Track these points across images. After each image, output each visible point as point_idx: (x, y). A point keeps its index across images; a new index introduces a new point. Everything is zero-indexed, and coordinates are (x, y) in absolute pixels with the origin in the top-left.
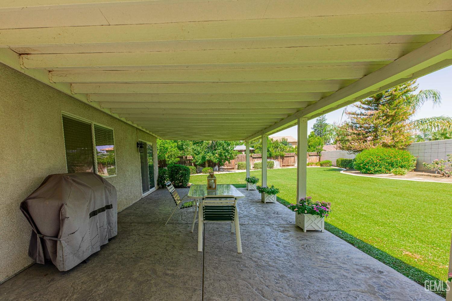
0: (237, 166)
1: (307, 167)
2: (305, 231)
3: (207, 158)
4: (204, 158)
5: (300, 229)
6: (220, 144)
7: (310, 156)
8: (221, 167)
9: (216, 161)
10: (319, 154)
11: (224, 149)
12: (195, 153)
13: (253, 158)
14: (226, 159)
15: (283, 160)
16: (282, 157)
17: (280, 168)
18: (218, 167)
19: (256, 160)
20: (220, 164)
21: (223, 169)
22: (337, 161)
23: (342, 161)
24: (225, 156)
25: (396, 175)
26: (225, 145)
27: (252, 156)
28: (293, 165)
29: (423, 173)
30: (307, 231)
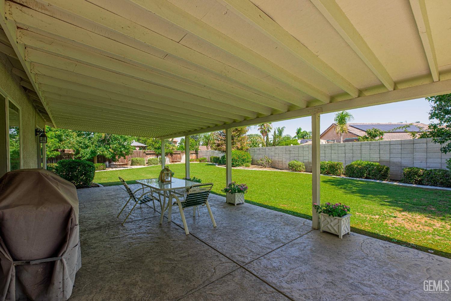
0: (130, 162)
1: (190, 162)
2: (236, 205)
3: (99, 152)
4: (93, 152)
5: (231, 204)
6: (116, 139)
7: (191, 154)
8: (112, 163)
9: (108, 156)
10: (196, 153)
11: (120, 144)
12: (82, 147)
13: (147, 154)
14: (121, 155)
15: (172, 157)
16: (171, 154)
17: (170, 164)
18: (109, 163)
19: (149, 156)
20: (113, 159)
21: (114, 165)
22: (211, 159)
23: (214, 158)
24: (121, 152)
25: (246, 167)
26: (121, 140)
27: (145, 153)
28: (179, 161)
29: (255, 166)
30: (237, 204)
